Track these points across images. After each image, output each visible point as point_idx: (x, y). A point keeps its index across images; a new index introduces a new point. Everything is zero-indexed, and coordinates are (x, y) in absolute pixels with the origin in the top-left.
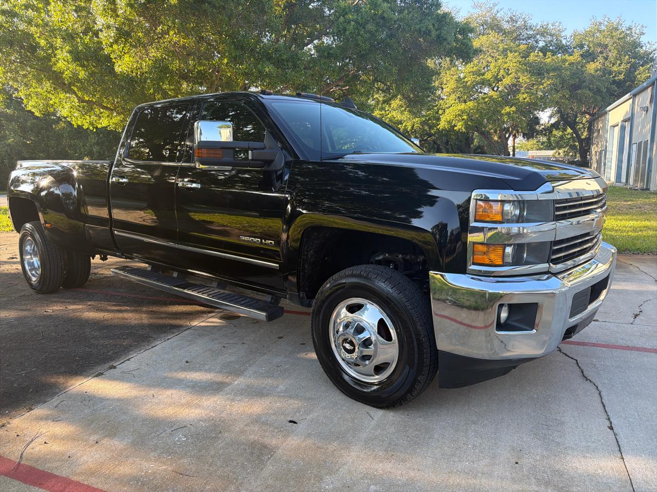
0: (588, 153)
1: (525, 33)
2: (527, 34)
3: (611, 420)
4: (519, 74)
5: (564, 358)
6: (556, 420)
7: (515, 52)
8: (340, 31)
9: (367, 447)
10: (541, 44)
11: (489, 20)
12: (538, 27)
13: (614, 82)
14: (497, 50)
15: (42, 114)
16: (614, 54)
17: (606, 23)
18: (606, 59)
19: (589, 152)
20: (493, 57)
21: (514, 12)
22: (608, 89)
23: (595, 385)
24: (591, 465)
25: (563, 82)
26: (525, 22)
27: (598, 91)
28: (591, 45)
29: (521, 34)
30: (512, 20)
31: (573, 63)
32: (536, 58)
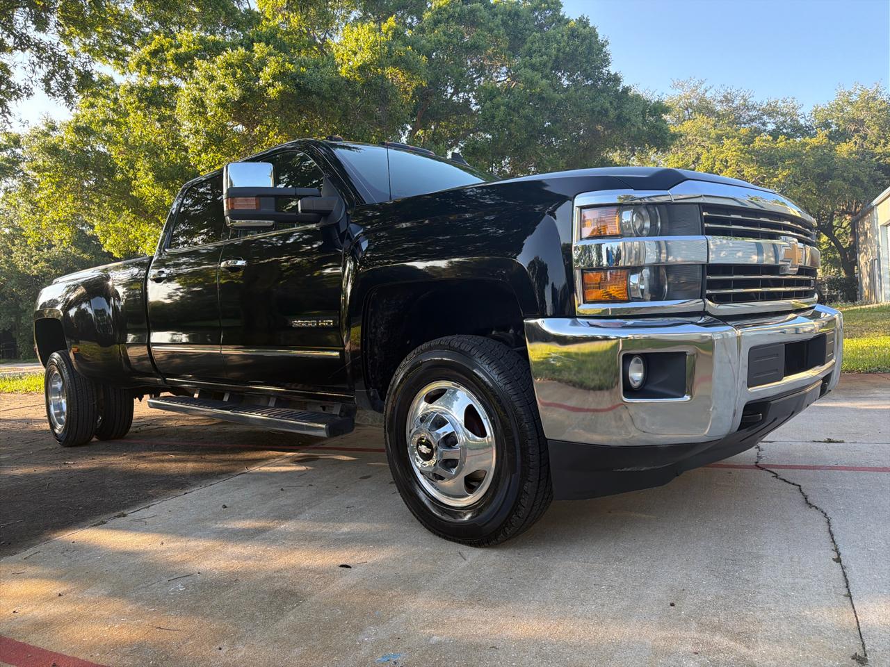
0: (856, 268)
1: (746, 115)
2: (749, 116)
3: (840, 551)
4: (743, 166)
5: (780, 485)
6: (750, 553)
7: (734, 137)
8: (487, 119)
9: (444, 591)
10: (771, 127)
11: (695, 101)
12: (764, 106)
13: (879, 167)
14: (709, 138)
15: (122, 254)
16: (875, 131)
17: (858, 92)
18: (864, 138)
19: (857, 265)
20: (704, 147)
21: (729, 89)
22: (870, 176)
23: (822, 512)
24: (795, 605)
25: (805, 172)
26: (745, 100)
27: (857, 181)
28: (841, 122)
29: (741, 116)
30: (727, 100)
31: (817, 147)
32: (764, 144)
